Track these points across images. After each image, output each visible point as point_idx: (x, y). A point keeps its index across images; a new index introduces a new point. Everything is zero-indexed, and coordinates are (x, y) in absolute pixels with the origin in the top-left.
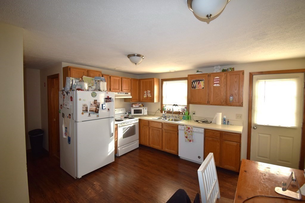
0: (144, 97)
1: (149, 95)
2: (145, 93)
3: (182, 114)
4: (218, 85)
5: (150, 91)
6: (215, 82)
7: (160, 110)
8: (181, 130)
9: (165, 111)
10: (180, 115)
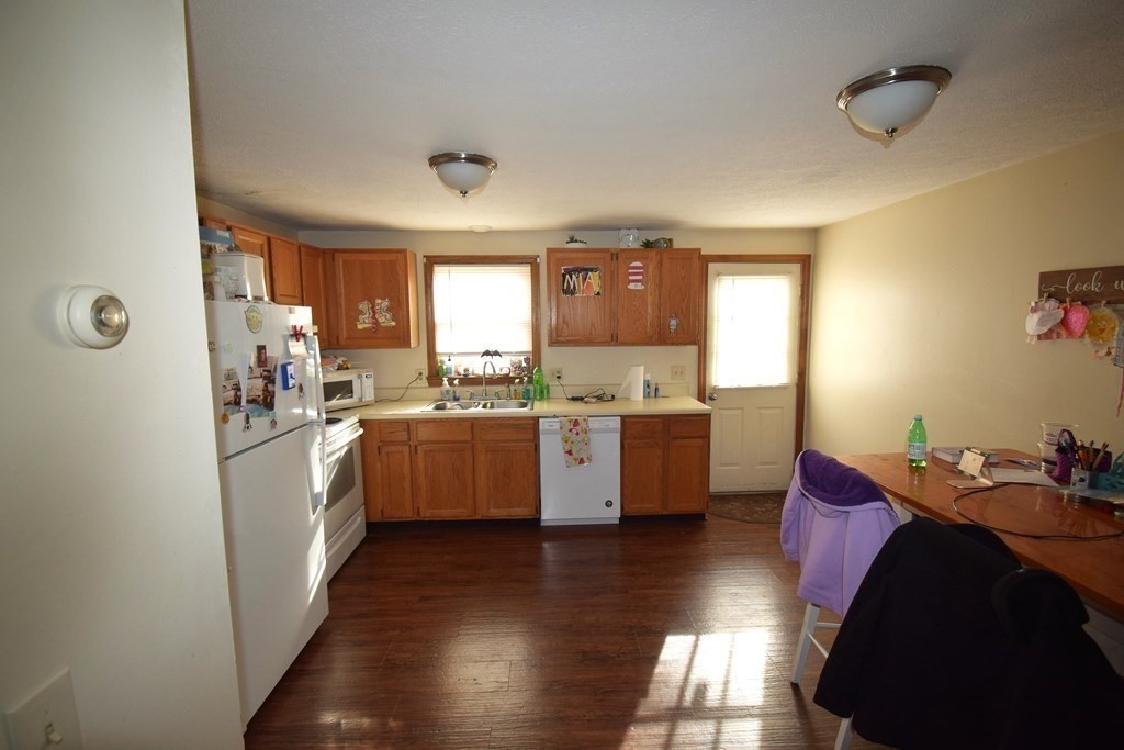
0: (360, 327)
1: (386, 320)
2: (362, 312)
3: (521, 382)
4: (640, 286)
5: (386, 303)
6: (631, 278)
7: (426, 373)
8: (548, 432)
9: (451, 381)
10: (512, 387)
